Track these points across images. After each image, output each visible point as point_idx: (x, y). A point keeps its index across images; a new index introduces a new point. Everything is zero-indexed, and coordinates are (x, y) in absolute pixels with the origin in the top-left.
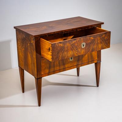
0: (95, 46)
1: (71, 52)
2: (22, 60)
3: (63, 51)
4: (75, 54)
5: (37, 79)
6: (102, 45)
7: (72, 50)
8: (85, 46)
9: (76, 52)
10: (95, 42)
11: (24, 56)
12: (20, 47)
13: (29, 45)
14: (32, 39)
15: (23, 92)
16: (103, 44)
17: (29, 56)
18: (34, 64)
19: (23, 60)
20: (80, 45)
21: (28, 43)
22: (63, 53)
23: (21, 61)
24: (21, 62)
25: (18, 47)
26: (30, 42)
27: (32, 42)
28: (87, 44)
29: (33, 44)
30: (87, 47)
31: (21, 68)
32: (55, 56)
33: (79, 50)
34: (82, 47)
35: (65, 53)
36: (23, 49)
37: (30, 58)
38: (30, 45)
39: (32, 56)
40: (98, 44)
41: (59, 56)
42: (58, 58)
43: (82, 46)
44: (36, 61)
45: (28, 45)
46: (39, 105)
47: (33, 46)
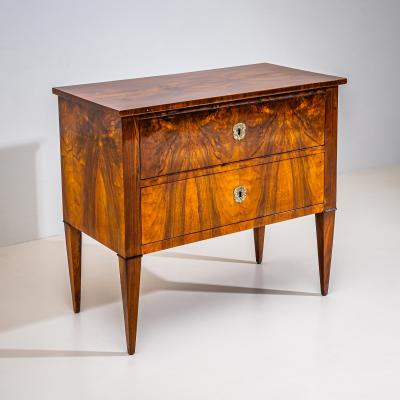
0: (276, 138)
1: (201, 152)
2: (76, 200)
3: (173, 147)
4: (214, 158)
5: (127, 259)
6: (297, 134)
7: (203, 144)
8: (243, 135)
9: (217, 153)
10: (278, 124)
11: (85, 185)
12: (70, 156)
13: (101, 144)
14: (113, 123)
15: (77, 309)
16: (302, 132)
17: (103, 184)
18: (117, 209)
19: (78, 197)
20: (228, 129)
21: (97, 140)
22: (174, 152)
23: (72, 202)
24: (73, 206)
25: (63, 157)
26: (104, 136)
27: (111, 135)
28: (249, 129)
29: (117, 141)
30: (252, 139)
31: (73, 228)
32: (150, 159)
33: (227, 146)
34: (236, 137)
35: (182, 154)
36: (82, 162)
37: (104, 192)
38: (104, 146)
39: (110, 183)
40: (284, 129)
41: (163, 161)
42: (160, 167)
43: (236, 132)
44: (123, 196)
45: (98, 145)
46: (131, 351)
47: (115, 147)
